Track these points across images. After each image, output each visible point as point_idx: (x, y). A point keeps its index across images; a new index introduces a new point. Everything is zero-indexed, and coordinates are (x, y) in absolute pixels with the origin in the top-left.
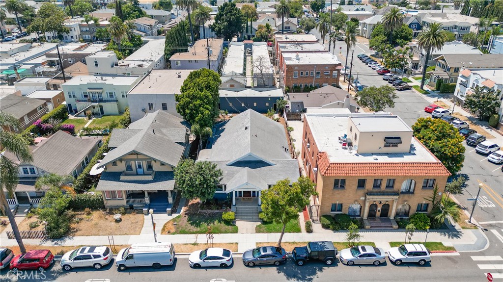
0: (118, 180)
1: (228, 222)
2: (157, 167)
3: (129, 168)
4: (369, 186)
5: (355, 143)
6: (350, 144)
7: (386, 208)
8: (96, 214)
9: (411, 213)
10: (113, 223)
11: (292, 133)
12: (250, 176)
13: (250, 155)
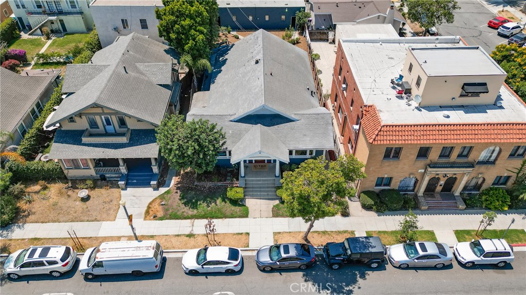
0: (79, 143)
1: (235, 202)
2: (132, 125)
3: (93, 124)
4: (434, 156)
5: (415, 91)
6: (408, 92)
7: (451, 183)
8: (55, 188)
9: (484, 187)
10: (79, 203)
11: (316, 62)
12: (265, 140)
13: (263, 107)
